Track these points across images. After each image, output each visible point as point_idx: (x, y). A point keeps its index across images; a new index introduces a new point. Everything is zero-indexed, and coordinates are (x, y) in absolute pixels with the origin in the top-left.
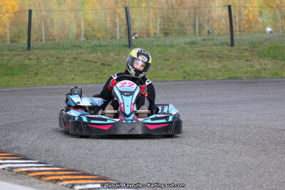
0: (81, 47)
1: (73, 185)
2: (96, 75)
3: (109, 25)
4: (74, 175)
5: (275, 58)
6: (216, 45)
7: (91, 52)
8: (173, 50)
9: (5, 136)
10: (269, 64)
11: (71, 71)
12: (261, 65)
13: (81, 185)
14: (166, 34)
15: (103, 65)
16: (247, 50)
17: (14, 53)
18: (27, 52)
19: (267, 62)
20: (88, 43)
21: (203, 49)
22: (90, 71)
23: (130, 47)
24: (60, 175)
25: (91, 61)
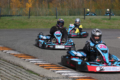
1: (25, 59)
4: (27, 56)
5: (96, 23)
8: (68, 20)
9: (12, 43)
10: (94, 24)
13: (27, 59)
16: (88, 20)
17: (25, 19)
24: (23, 56)
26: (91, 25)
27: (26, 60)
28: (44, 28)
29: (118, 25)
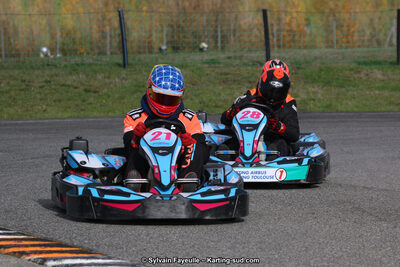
0: (55, 66)
1: (45, 260)
2: (77, 105)
3: (96, 35)
4: (45, 246)
5: (328, 83)
6: (246, 65)
7: (71, 74)
11: (41, 99)
12: (308, 93)
13: (55, 259)
14: (176, 49)
19: (316, 89)
20: (66, 60)
22: (69, 100)
23: (124, 66)
24: (27, 246)
25: (69, 86)
27: (51, 263)
28: (71, 117)
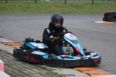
10: (75, 9)
15: (27, 8)
17: (2, 4)
18: (5, 4)
21: (57, 4)
26: (71, 10)
29: (100, 10)
